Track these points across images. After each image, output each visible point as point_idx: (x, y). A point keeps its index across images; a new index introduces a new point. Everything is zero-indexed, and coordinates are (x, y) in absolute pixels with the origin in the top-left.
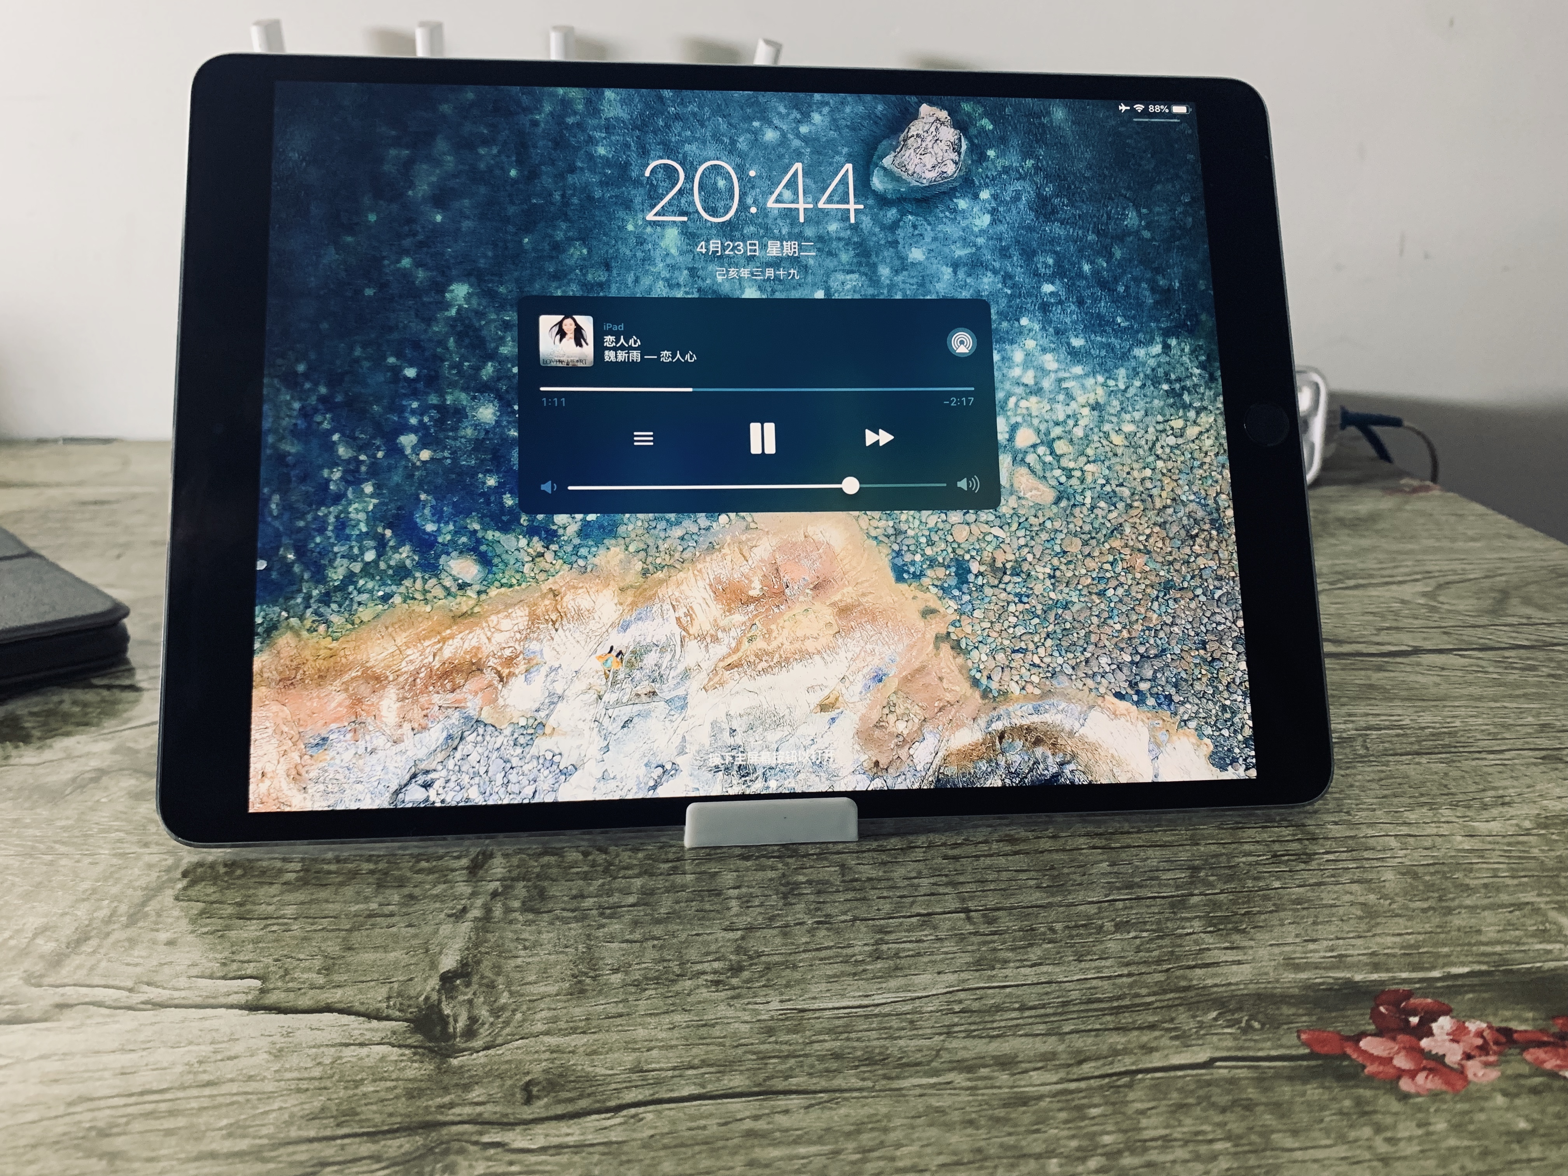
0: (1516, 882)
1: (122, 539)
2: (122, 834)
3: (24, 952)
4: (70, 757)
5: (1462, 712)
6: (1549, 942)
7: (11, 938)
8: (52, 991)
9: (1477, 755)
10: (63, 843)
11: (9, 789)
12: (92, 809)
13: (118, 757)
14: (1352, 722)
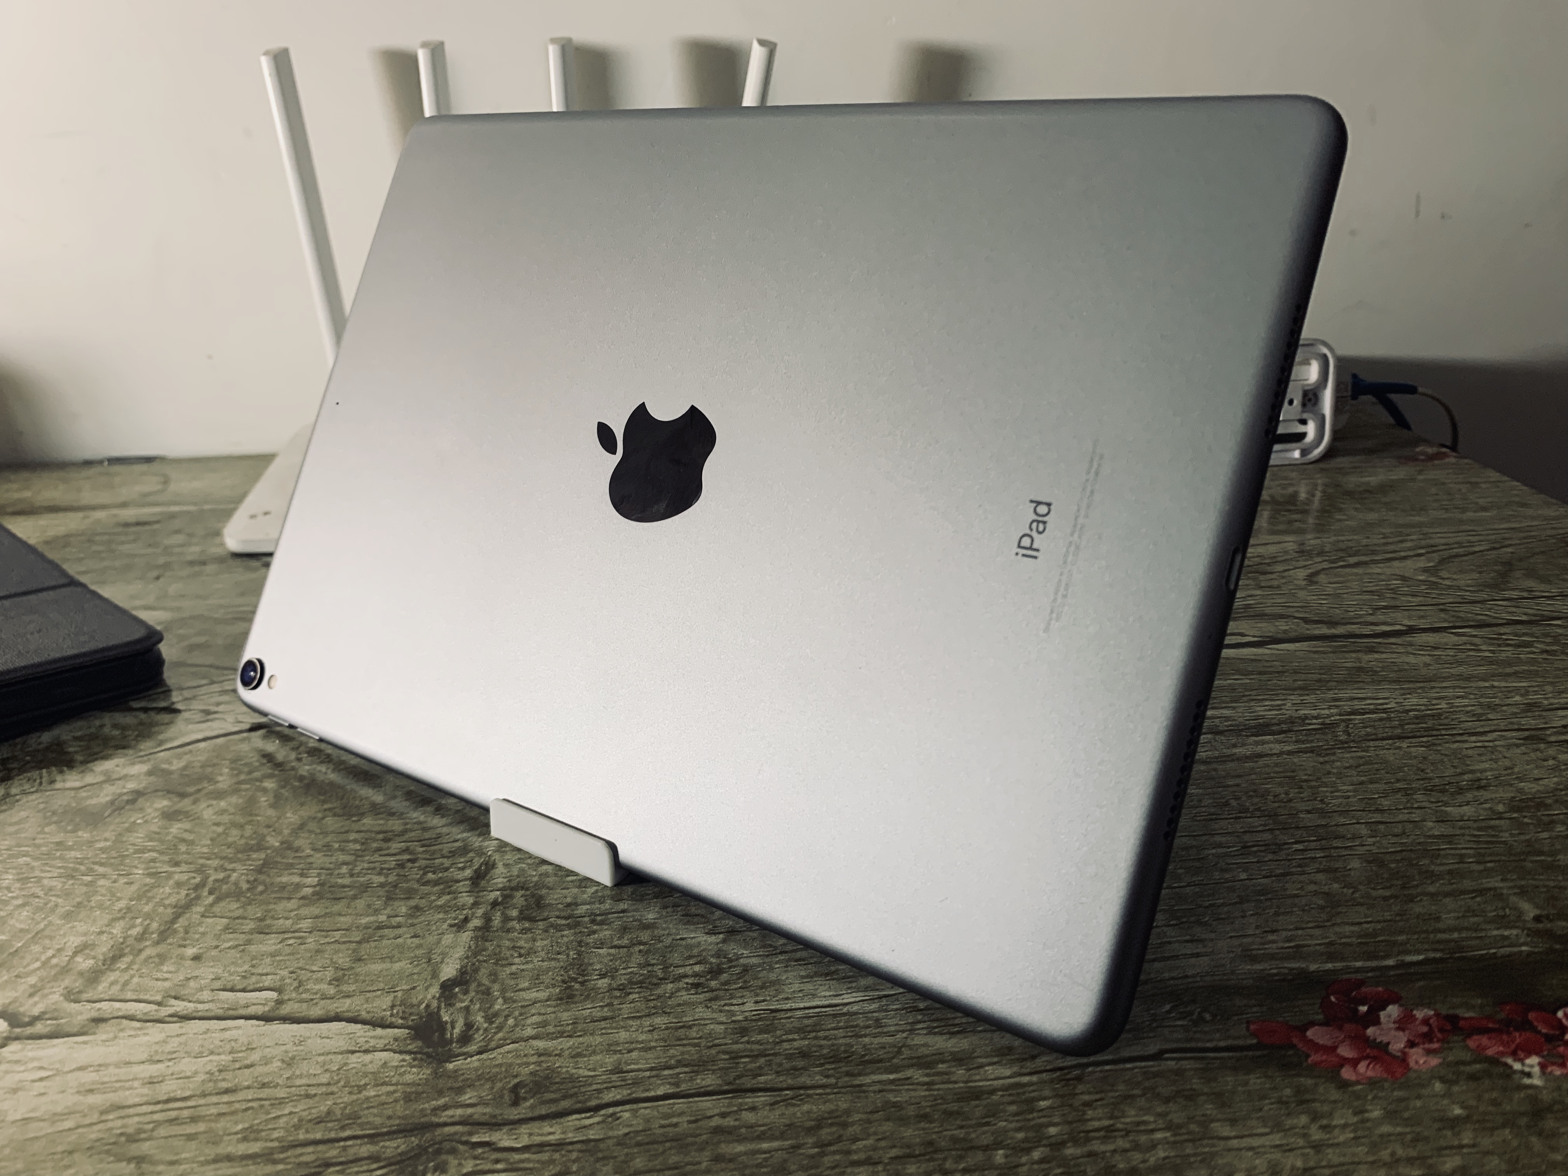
0: (1481, 867)
1: (161, 561)
2: (155, 855)
3: (65, 970)
4: (109, 780)
5: (1449, 693)
6: (1507, 928)
7: (53, 956)
8: (89, 1006)
9: (1459, 738)
10: (102, 864)
11: (54, 813)
12: (128, 830)
13: (152, 779)
14: (1337, 707)
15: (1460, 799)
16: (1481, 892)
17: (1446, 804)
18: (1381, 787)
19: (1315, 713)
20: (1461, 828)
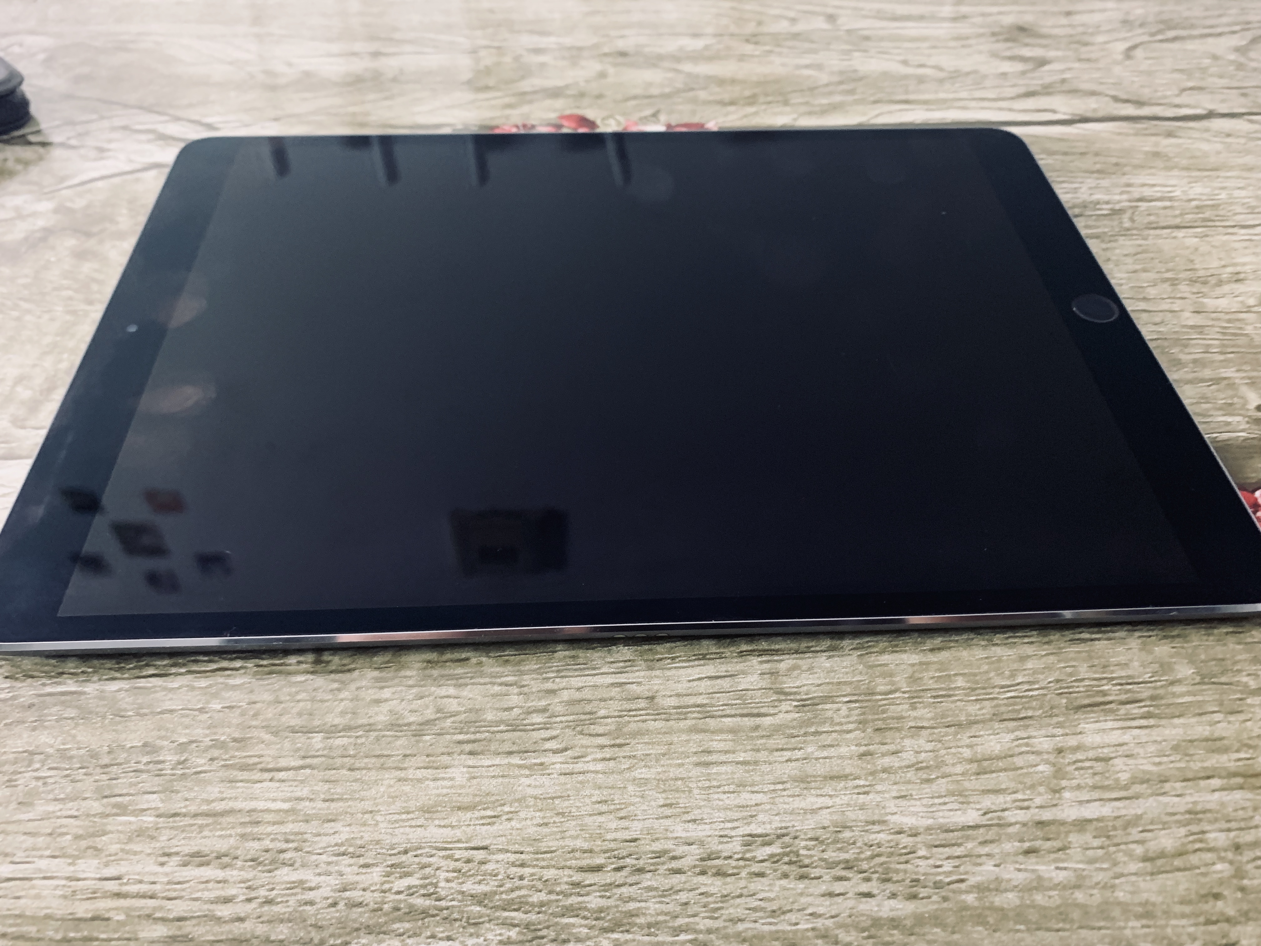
0: (1222, 357)
3: (9, 398)
5: (1232, 183)
6: (1231, 415)
9: (1230, 230)
10: (25, 300)
12: (45, 268)
13: (59, 217)
14: (1128, 192)
15: (1219, 291)
16: (1217, 381)
17: (1205, 296)
18: (1151, 275)
19: (1106, 198)
20: (1213, 319)
